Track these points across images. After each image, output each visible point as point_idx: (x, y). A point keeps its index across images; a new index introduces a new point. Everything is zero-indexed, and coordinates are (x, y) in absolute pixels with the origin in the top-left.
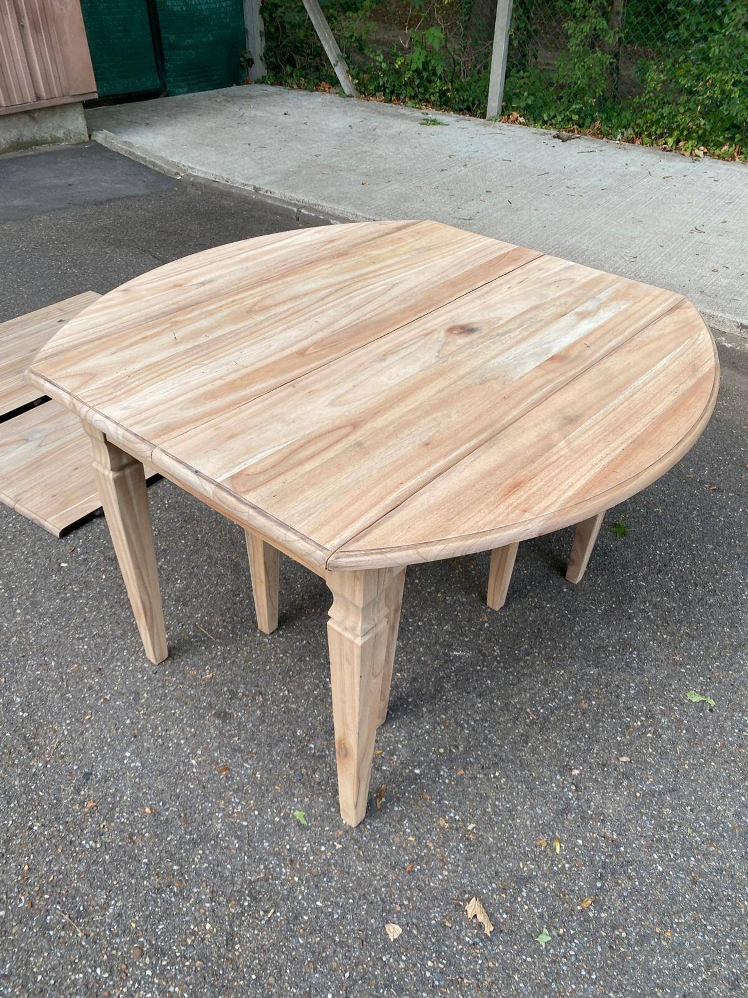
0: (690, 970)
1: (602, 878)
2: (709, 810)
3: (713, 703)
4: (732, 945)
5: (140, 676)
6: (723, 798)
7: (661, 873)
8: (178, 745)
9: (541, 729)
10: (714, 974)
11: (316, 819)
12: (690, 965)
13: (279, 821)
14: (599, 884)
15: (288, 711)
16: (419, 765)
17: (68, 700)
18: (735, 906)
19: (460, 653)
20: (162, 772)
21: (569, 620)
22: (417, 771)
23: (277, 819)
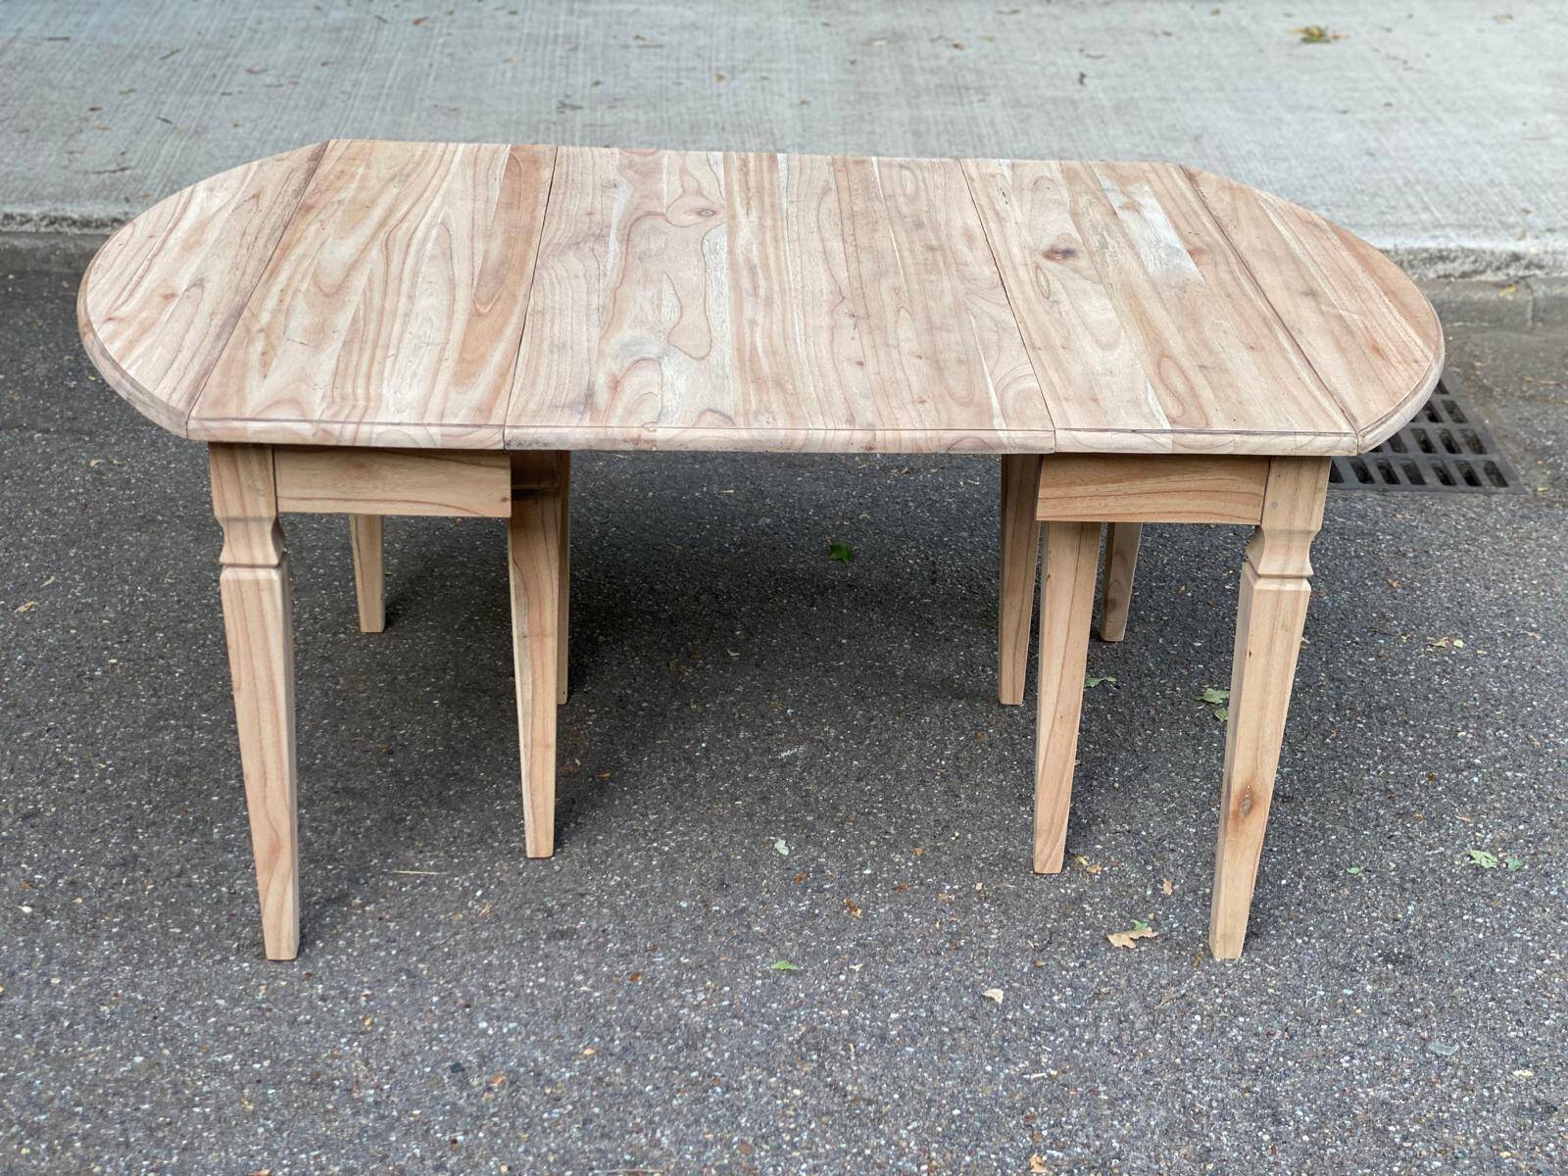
0: (1288, 885)
1: (1146, 863)
2: (1194, 767)
3: (1113, 680)
4: (1304, 852)
5: (383, 954)
6: (1197, 752)
7: (1196, 833)
8: (540, 987)
9: (960, 777)
10: (1308, 878)
11: (804, 961)
12: (1284, 882)
13: (763, 984)
14: (1150, 868)
15: (642, 894)
16: (864, 865)
17: (308, 1023)
18: (1282, 825)
19: (789, 753)
20: (556, 1017)
21: (881, 668)
22: (868, 872)
23: (759, 982)
